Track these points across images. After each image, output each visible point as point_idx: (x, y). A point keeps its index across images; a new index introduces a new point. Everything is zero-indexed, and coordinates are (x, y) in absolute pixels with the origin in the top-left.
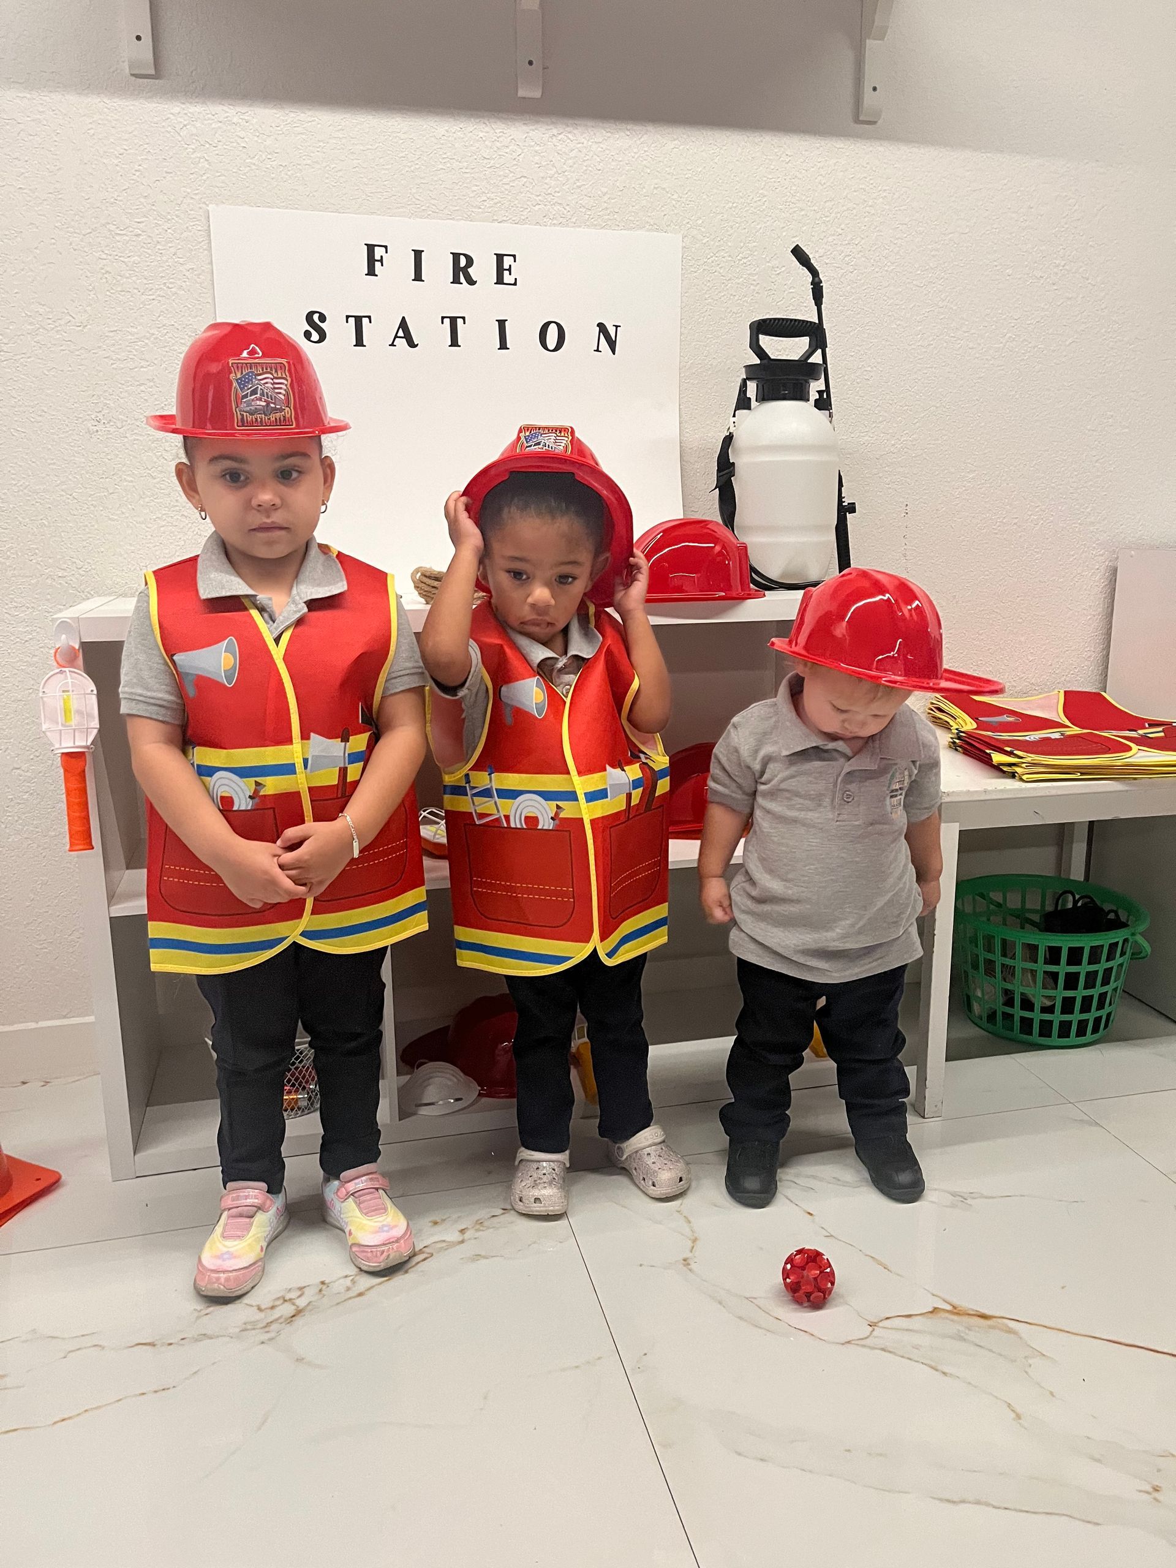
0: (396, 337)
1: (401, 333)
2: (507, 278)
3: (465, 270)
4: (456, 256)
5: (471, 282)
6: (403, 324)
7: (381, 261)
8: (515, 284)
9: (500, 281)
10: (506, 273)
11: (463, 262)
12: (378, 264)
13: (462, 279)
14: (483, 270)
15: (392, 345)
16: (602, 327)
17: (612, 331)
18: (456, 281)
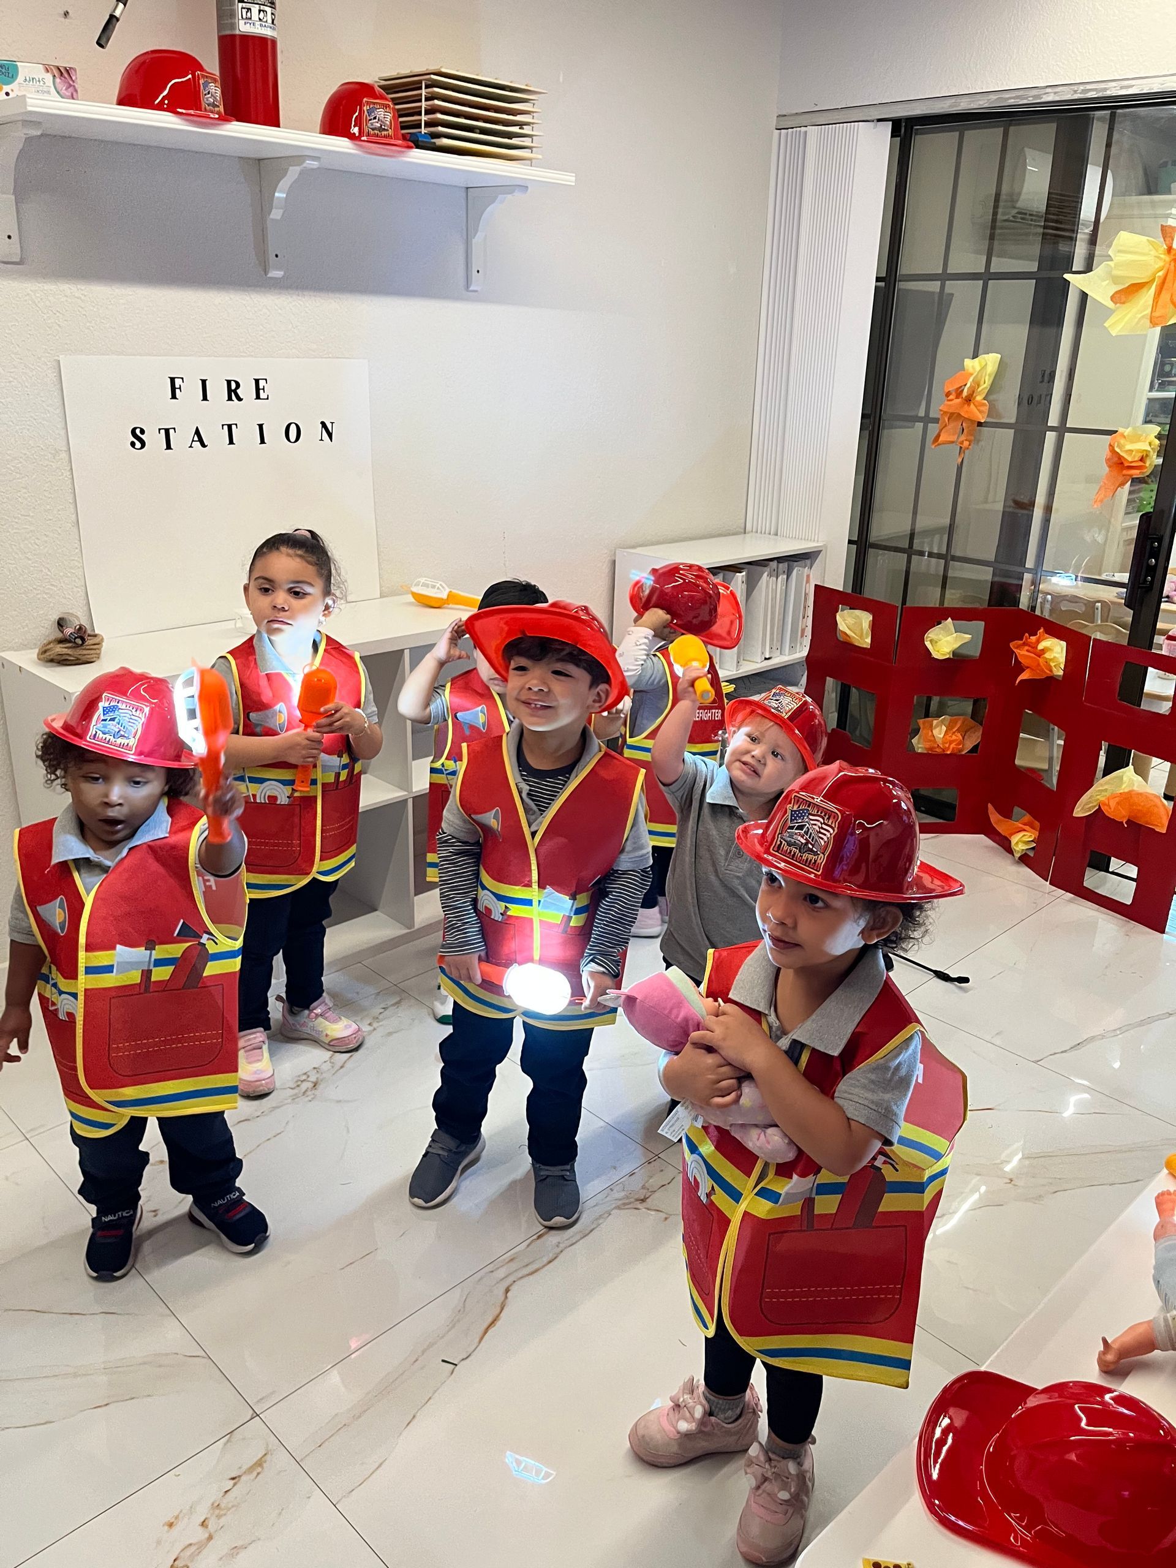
0: (193, 441)
1: (196, 438)
2: (262, 395)
3: (235, 391)
4: (229, 382)
5: (239, 399)
6: (197, 432)
7: (180, 388)
8: (268, 399)
9: (258, 397)
10: (261, 391)
11: (233, 386)
12: (178, 391)
13: (234, 397)
14: (247, 390)
15: (191, 447)
16: (323, 424)
17: (329, 426)
18: (230, 399)
